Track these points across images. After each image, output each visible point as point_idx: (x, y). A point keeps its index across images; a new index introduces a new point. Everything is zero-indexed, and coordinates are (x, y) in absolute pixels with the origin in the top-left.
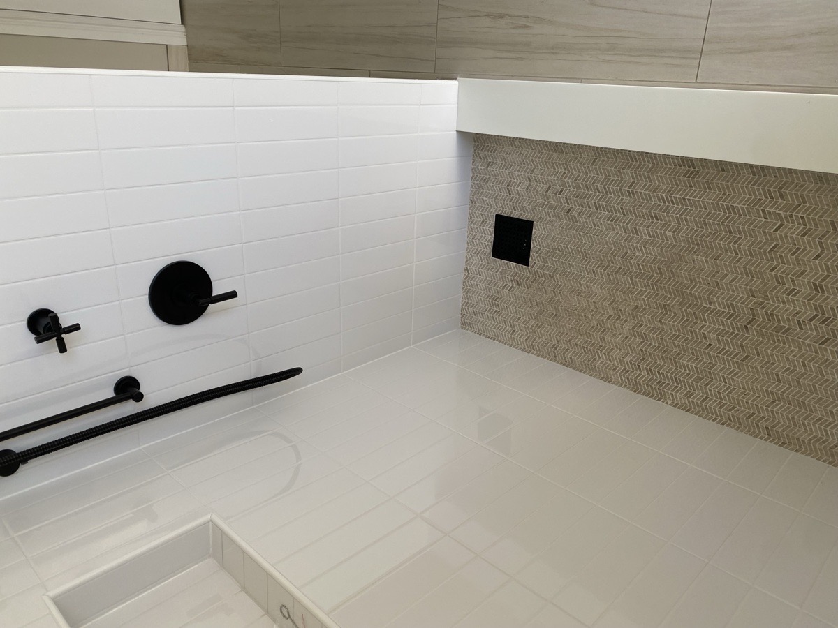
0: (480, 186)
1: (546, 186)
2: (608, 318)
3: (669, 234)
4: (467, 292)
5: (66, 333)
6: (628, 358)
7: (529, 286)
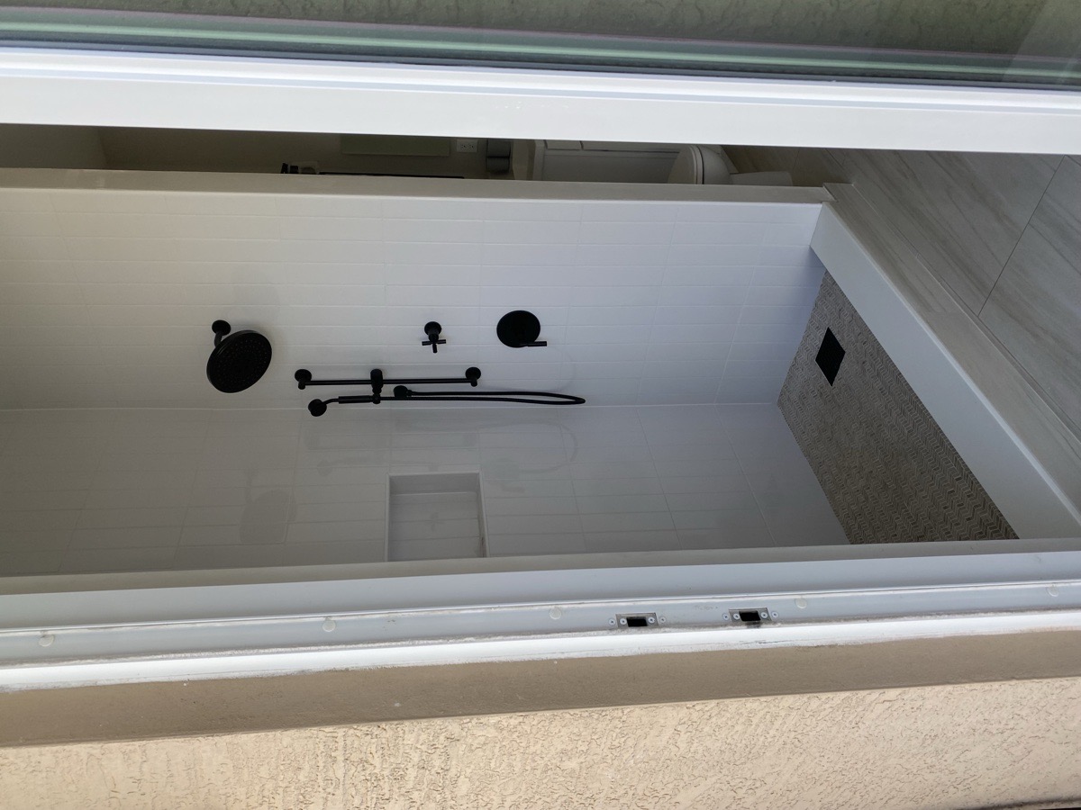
0: (825, 296)
1: (859, 331)
2: (855, 467)
3: (906, 431)
5: (440, 343)
7: (826, 403)
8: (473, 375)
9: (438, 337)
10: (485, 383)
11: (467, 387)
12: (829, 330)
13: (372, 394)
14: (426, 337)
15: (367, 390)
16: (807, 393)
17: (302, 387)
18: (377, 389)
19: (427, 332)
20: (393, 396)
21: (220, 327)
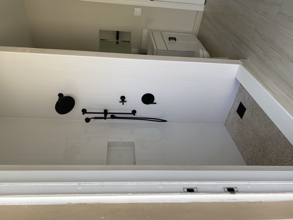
0: (239, 92)
1: (251, 102)
2: (249, 144)
3: (267, 133)
4: (228, 117)
6: (249, 156)
7: (240, 124)
8: (134, 112)
9: (124, 100)
10: (138, 115)
11: (132, 116)
12: (241, 102)
13: (104, 117)
14: (121, 100)
15: (103, 115)
16: (234, 121)
17: (83, 114)
18: (106, 115)
19: (121, 99)
20: (110, 117)
21: (60, 95)
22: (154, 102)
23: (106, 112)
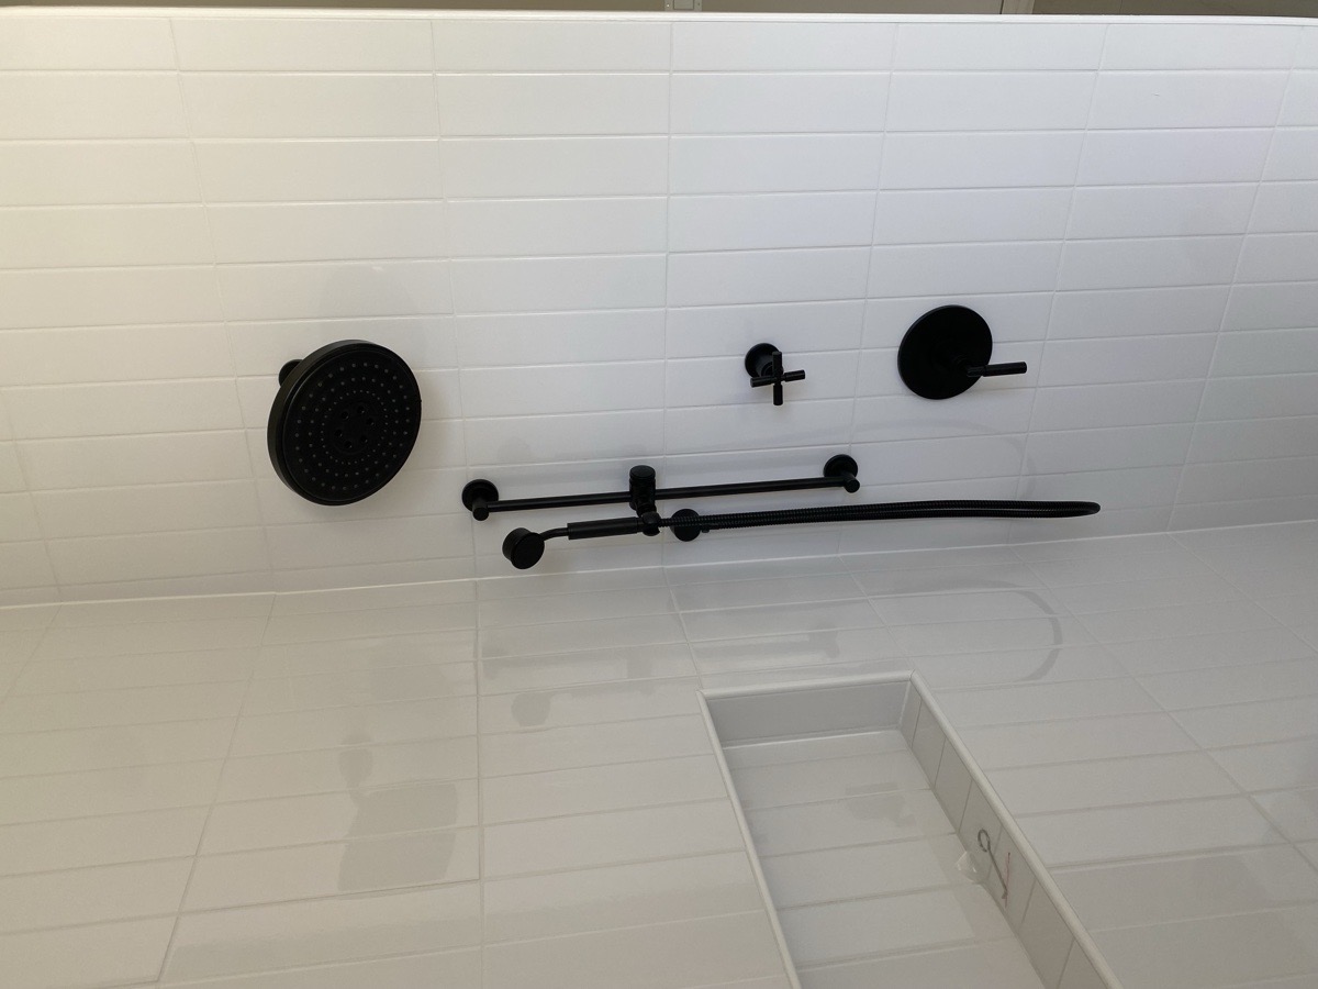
5: (787, 380)
8: (841, 471)
11: (837, 497)
13: (635, 517)
17: (480, 516)
18: (645, 509)
22: (995, 360)
23: (643, 486)
